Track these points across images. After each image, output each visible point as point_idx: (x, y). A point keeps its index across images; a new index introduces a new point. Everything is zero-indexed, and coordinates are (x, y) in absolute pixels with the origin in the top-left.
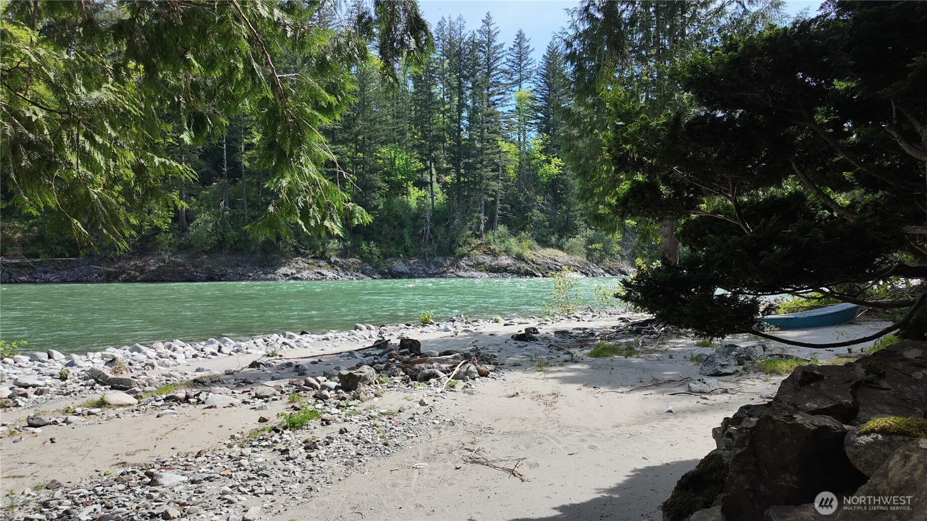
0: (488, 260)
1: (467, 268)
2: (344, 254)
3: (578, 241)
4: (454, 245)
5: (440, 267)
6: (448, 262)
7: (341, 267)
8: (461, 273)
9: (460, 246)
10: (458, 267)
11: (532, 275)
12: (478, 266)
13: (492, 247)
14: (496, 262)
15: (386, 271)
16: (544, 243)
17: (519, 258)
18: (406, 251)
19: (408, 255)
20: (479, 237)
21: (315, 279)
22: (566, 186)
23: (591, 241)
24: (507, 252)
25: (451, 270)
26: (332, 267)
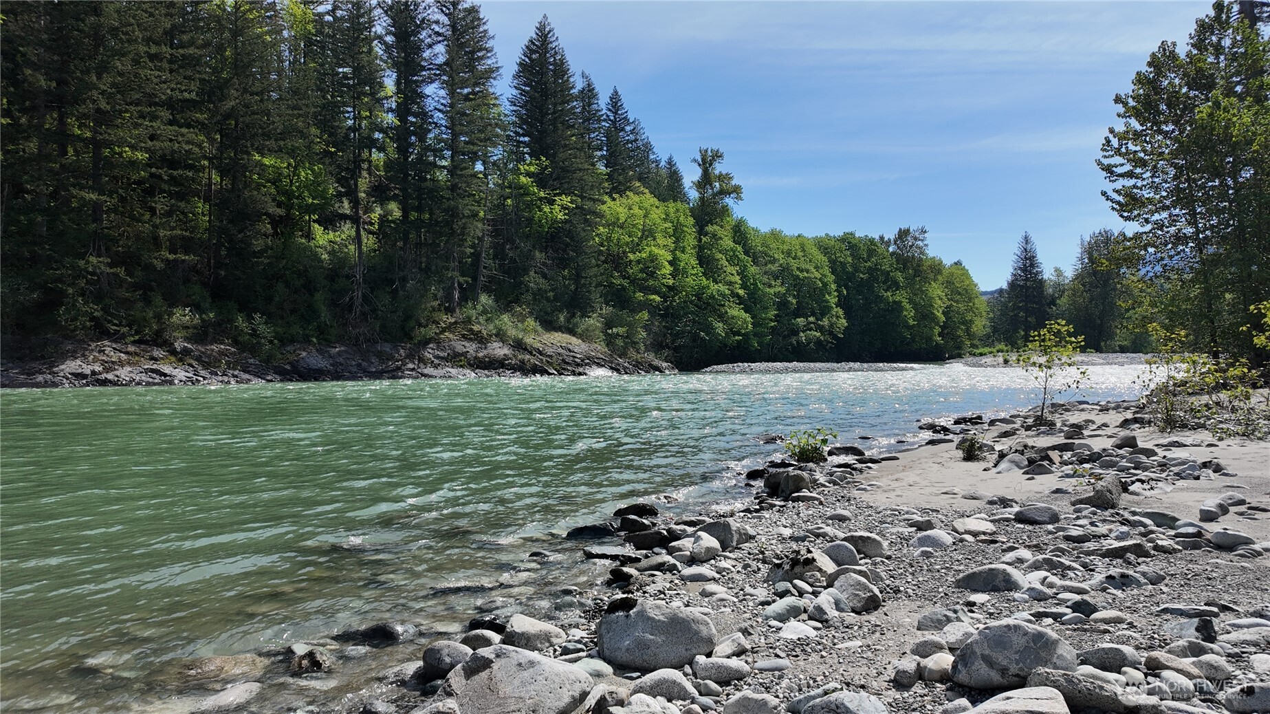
0: (471, 348)
1: (436, 361)
2: (201, 335)
3: (593, 322)
4: (412, 323)
5: (388, 359)
6: (402, 351)
7: (198, 359)
8: (429, 370)
9: (420, 325)
10: (422, 360)
11: (543, 372)
12: (456, 359)
13: (476, 328)
14: (485, 352)
15: (288, 367)
16: (549, 325)
17: (519, 345)
18: (322, 333)
19: (326, 340)
20: (450, 311)
21: (148, 384)
22: (572, 239)
23: (609, 324)
24: (501, 336)
25: (411, 366)
26: (181, 360)
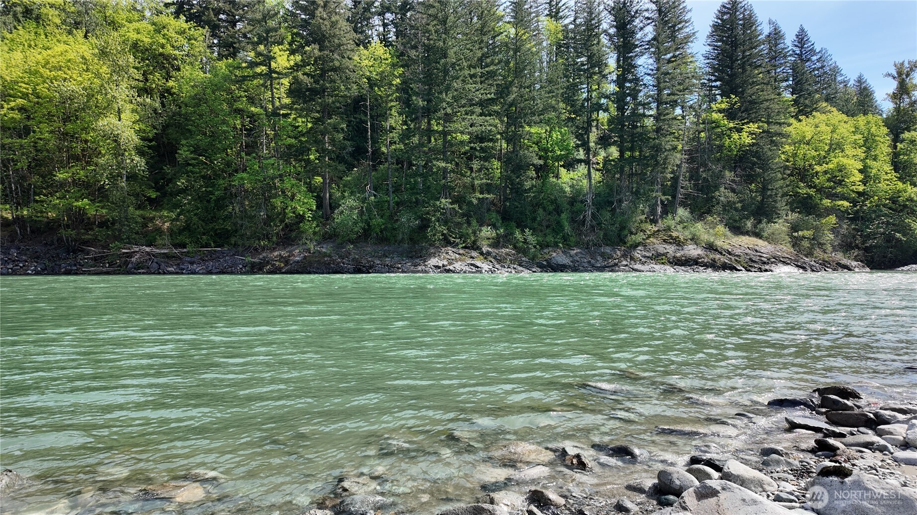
0: (671, 249)
1: (643, 260)
2: (496, 243)
3: (780, 227)
4: (626, 232)
5: (609, 258)
6: (618, 252)
7: (495, 258)
8: (638, 266)
9: (632, 233)
10: (632, 259)
11: (733, 269)
12: (658, 258)
13: (674, 234)
14: (682, 252)
15: (545, 263)
16: (737, 230)
17: (711, 247)
18: (565, 241)
19: (568, 245)
20: (654, 222)
21: (470, 272)
22: (759, 158)
23: (795, 228)
24: (694, 240)
25: (624, 263)
26: (486, 258)
